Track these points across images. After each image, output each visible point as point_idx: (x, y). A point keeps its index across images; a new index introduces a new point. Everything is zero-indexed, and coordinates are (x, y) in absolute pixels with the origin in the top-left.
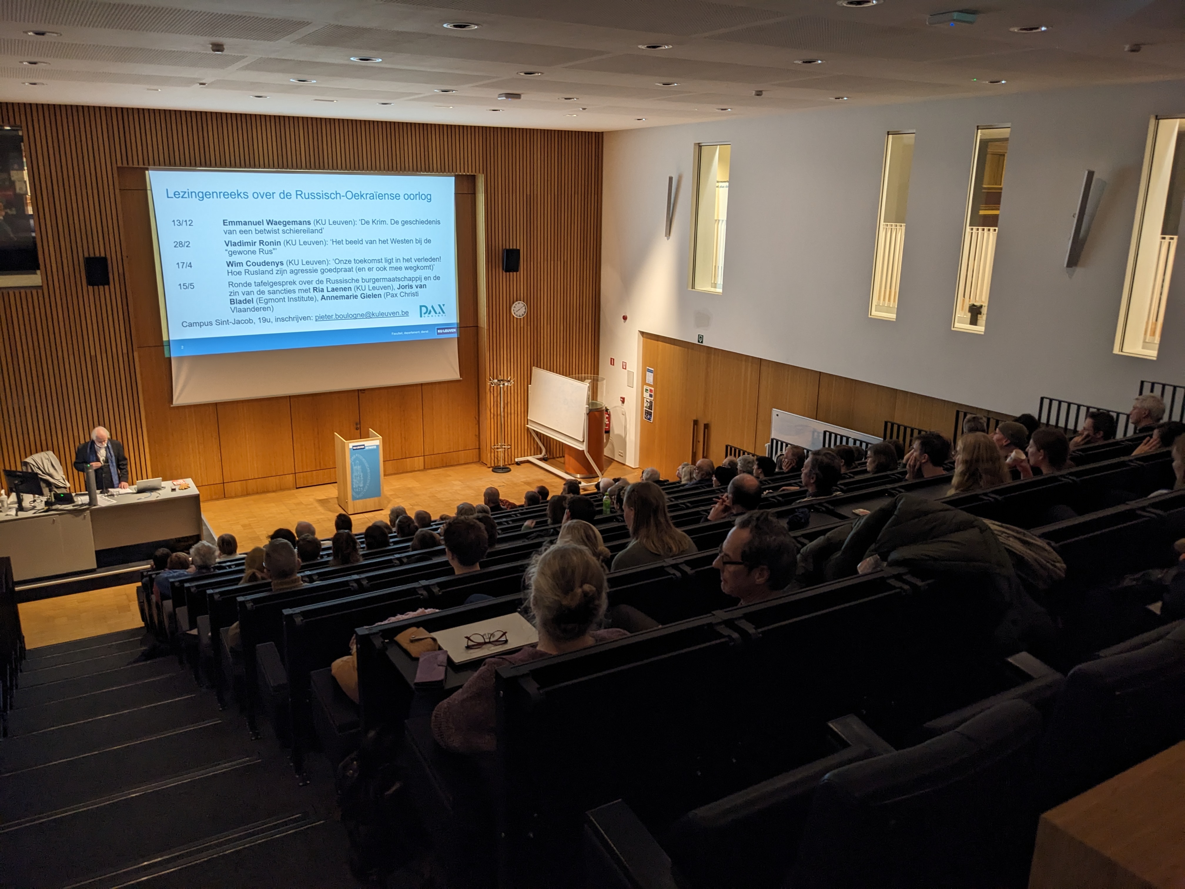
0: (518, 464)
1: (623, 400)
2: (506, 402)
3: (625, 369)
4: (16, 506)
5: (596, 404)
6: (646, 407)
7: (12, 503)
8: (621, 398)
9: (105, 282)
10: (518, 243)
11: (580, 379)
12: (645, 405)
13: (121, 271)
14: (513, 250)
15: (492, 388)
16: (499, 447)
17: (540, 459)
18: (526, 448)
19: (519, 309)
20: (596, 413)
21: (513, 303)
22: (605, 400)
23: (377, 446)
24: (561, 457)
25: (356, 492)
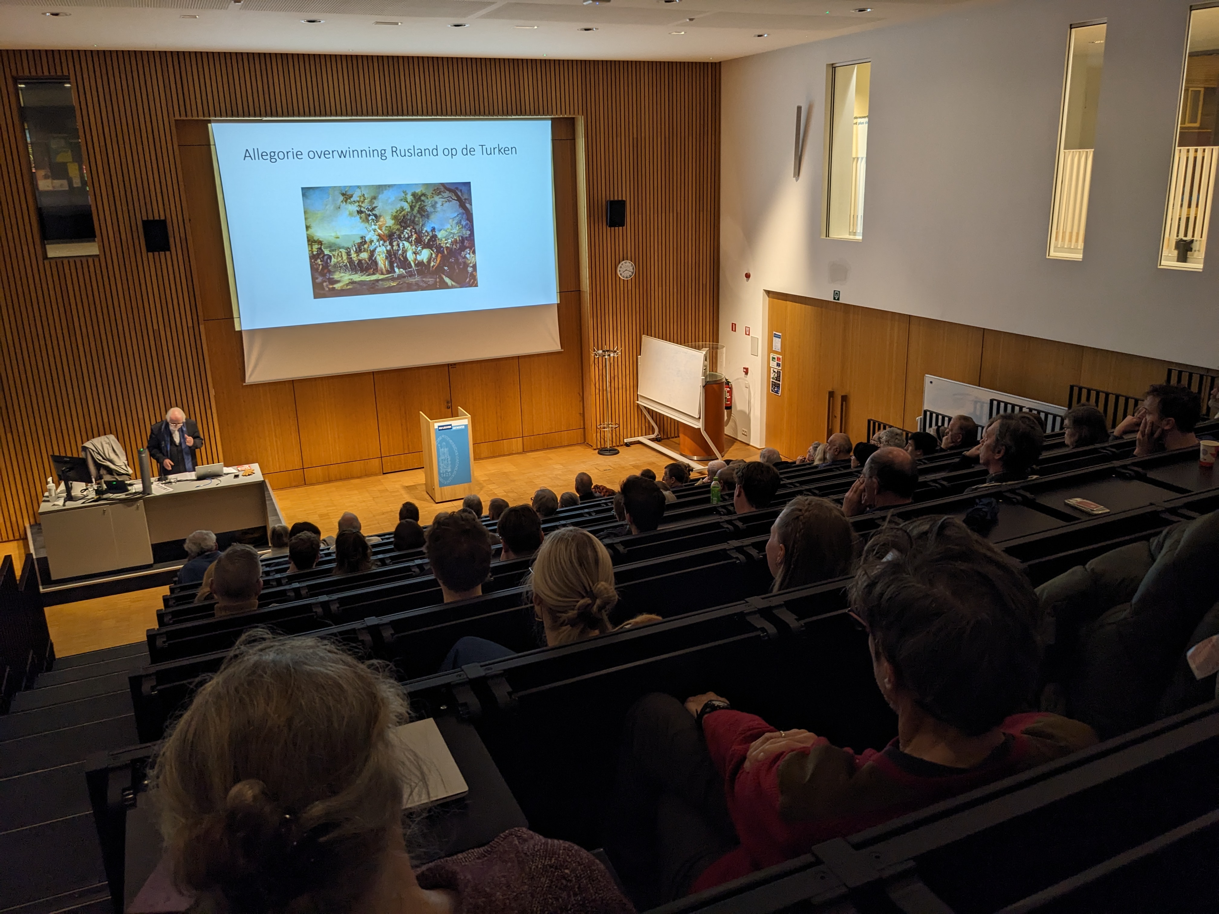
0: (628, 445)
1: (746, 371)
2: (612, 375)
3: (749, 335)
4: (65, 495)
5: (716, 376)
6: (773, 378)
7: (61, 492)
8: (744, 368)
9: (166, 247)
10: (624, 194)
11: (697, 347)
12: (772, 376)
13: (183, 235)
14: (618, 201)
15: (596, 361)
16: (605, 426)
17: (652, 440)
18: (636, 427)
19: (626, 269)
20: (715, 386)
21: (619, 263)
22: (725, 372)
23: (466, 426)
24: (676, 437)
25: (443, 478)
